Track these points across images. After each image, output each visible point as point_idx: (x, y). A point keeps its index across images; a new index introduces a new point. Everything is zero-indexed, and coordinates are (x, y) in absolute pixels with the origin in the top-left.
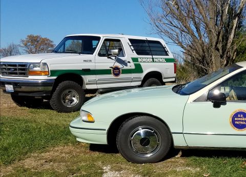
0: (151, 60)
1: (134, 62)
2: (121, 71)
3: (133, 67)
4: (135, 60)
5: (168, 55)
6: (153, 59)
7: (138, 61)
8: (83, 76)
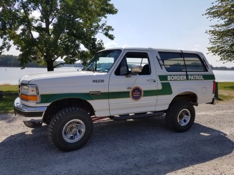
0: (185, 77)
1: (161, 80)
2: (143, 93)
3: (160, 87)
4: (163, 78)
5: (207, 71)
6: (187, 76)
7: (167, 80)
8: (90, 102)
